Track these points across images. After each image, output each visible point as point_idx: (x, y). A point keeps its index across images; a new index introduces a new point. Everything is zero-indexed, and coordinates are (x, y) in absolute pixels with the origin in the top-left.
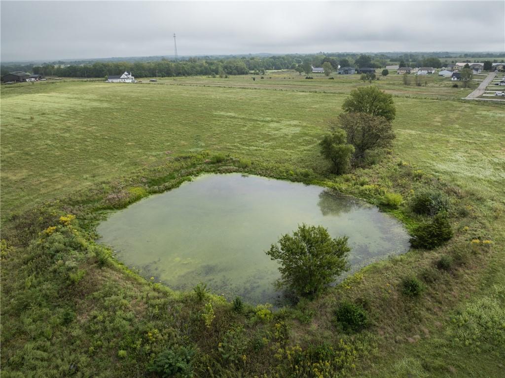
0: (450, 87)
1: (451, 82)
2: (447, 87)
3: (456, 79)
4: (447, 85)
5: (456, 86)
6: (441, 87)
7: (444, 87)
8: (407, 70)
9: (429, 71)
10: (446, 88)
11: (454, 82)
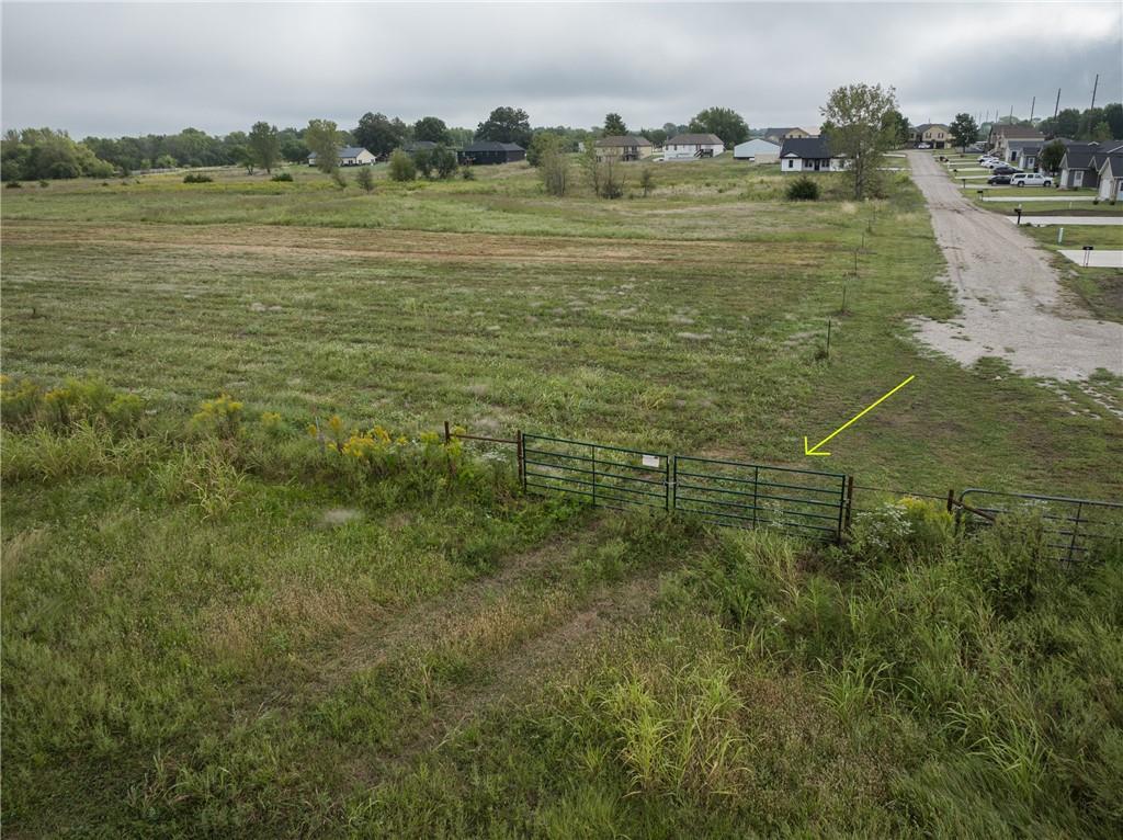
0: (771, 197)
1: (778, 178)
2: (760, 197)
3: (798, 165)
4: (759, 188)
5: (804, 192)
6: (730, 200)
7: (742, 198)
8: (626, 147)
9: (703, 147)
10: (750, 205)
11: (790, 179)
